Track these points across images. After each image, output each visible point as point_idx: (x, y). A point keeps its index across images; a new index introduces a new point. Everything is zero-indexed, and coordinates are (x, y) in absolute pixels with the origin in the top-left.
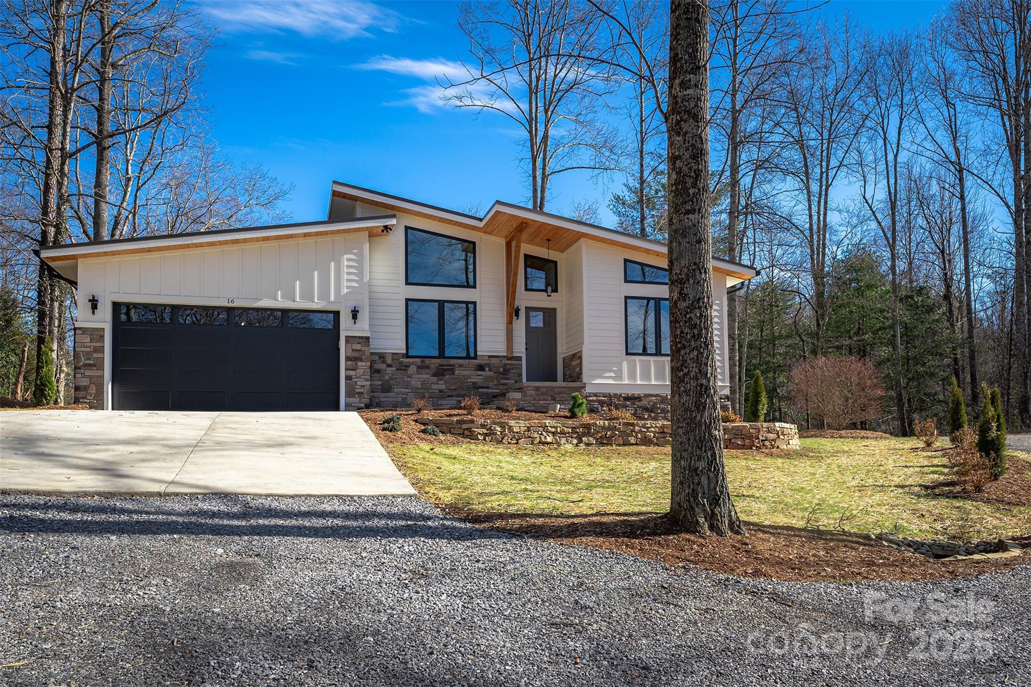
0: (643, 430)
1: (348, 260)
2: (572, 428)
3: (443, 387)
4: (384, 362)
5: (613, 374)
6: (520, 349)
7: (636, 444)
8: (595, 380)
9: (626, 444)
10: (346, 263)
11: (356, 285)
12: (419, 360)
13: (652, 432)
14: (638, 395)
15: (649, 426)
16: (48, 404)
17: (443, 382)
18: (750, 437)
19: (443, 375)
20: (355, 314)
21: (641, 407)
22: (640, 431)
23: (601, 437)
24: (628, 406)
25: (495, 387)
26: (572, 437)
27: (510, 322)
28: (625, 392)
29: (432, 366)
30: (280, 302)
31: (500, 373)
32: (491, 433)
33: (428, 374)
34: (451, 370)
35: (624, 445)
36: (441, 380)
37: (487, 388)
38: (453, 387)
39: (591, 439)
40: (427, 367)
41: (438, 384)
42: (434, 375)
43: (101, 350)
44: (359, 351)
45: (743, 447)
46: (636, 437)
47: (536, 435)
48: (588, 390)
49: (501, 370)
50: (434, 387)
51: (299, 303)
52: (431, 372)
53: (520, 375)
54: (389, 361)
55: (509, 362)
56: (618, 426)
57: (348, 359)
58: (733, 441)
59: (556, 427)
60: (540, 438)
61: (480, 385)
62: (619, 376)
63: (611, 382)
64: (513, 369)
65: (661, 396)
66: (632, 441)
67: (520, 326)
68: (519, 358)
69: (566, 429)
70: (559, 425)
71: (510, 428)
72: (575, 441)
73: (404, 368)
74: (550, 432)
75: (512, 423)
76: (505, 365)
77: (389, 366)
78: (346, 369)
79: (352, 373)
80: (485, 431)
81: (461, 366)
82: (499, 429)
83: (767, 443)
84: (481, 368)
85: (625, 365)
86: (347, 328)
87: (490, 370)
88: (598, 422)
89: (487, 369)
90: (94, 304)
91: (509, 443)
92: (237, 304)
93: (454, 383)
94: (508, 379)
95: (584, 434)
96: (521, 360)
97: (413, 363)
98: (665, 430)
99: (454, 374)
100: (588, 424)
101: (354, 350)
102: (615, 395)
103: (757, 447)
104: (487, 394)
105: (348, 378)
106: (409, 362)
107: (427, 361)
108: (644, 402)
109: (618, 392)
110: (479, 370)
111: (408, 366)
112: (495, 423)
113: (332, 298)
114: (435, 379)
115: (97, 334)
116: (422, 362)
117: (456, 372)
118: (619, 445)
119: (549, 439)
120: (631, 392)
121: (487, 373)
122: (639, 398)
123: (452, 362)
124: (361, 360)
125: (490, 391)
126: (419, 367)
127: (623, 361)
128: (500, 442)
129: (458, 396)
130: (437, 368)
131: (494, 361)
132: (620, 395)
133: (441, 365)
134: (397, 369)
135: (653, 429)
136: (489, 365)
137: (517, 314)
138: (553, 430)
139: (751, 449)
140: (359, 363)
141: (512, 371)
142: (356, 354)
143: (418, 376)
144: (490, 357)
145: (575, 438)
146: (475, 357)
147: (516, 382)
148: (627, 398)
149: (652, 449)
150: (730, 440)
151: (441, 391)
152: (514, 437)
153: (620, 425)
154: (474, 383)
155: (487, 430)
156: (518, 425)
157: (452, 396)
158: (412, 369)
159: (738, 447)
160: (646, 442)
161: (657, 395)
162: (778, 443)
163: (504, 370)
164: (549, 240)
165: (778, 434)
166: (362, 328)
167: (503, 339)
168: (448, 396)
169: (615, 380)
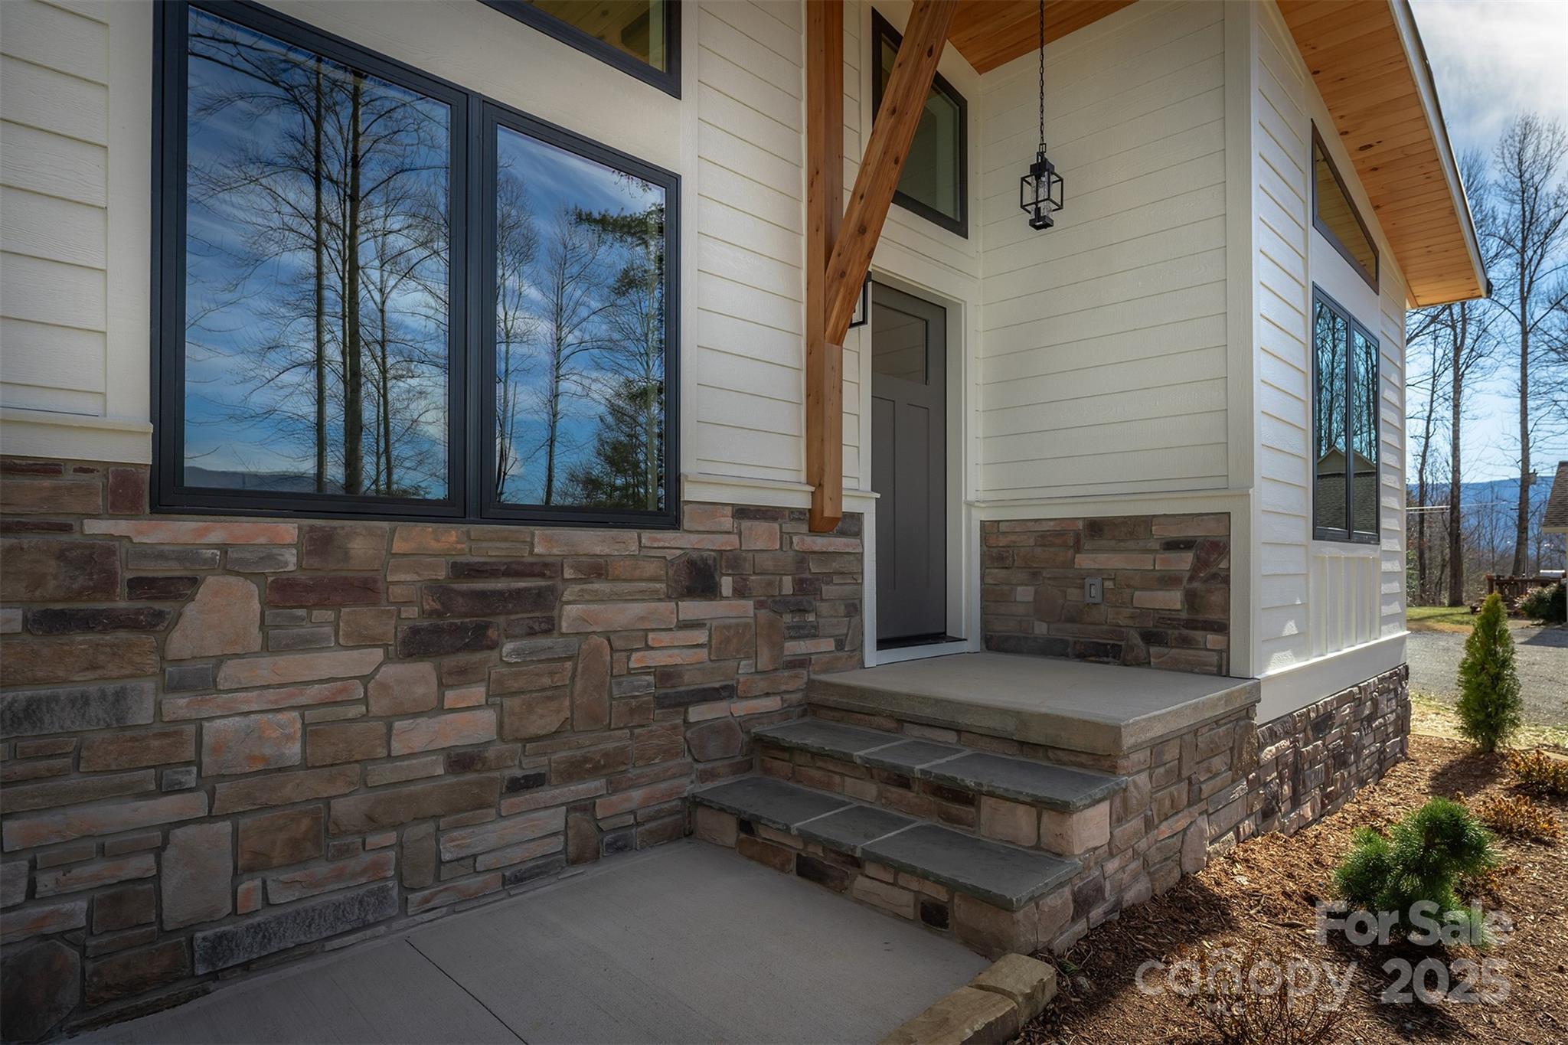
6: (856, 477)
8: (1272, 660)
12: (288, 530)
17: (477, 693)
19: (479, 639)
25: (762, 685)
29: (403, 581)
31: (776, 604)
33: (364, 641)
36: (463, 676)
37: (728, 692)
38: (544, 721)
40: (359, 590)
41: (440, 709)
42: (414, 647)
49: (788, 585)
52: (388, 629)
53: (854, 608)
55: (820, 543)
61: (692, 680)
64: (830, 581)
68: (851, 525)
76: (803, 558)
81: (597, 569)
84: (698, 579)
87: (740, 592)
89: (726, 584)
94: (812, 632)
96: (858, 534)
97: (228, 562)
99: (550, 627)
104: (722, 730)
106: (187, 554)
107: (366, 540)
110: (688, 594)
114: (416, 678)
116: (318, 545)
117: (571, 614)
121: (725, 608)
123: (546, 542)
125: (740, 708)
129: (575, 771)
130: (439, 590)
131: (761, 537)
133: (464, 571)
136: (733, 561)
141: (828, 591)
143: (267, 669)
144: (742, 512)
146: (673, 517)
147: (840, 645)
151: (461, 761)
154: (665, 675)
157: (535, 781)
163: (800, 584)
167: (792, 419)
168: (517, 786)
169: (1298, 654)
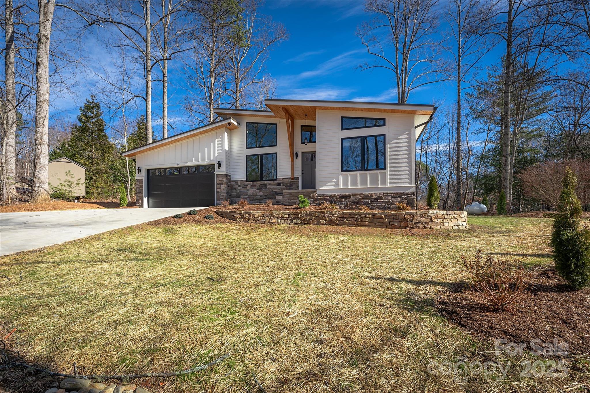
0: (330, 216)
1: (218, 141)
2: (288, 215)
3: (261, 194)
4: (237, 184)
5: (334, 183)
6: (298, 173)
7: (325, 224)
8: (321, 187)
9: (318, 224)
10: (217, 143)
11: (220, 151)
13: (335, 217)
14: (349, 194)
15: (334, 213)
16: (123, 206)
17: (262, 192)
18: (406, 220)
19: (262, 189)
20: (220, 165)
21: (350, 201)
22: (328, 217)
23: (304, 220)
24: (342, 201)
26: (288, 220)
27: (293, 161)
28: (340, 193)
29: (257, 185)
30: (194, 162)
31: (288, 186)
32: (243, 218)
33: (255, 189)
34: (266, 187)
35: (317, 224)
36: (260, 191)
38: (266, 194)
39: (298, 221)
40: (255, 186)
42: (258, 189)
43: (142, 187)
44: (222, 180)
45: (400, 227)
46: (325, 219)
47: (267, 219)
48: (318, 193)
49: (289, 185)
50: (258, 194)
51: (200, 162)
53: (298, 187)
54: (239, 184)
55: (293, 180)
56: (315, 214)
57: (217, 184)
58: (391, 223)
59: (279, 214)
60: (269, 220)
62: (337, 184)
63: (333, 188)
64: (294, 184)
65: (364, 195)
66: (322, 223)
67: (298, 162)
68: (298, 178)
69: (284, 215)
70: (280, 213)
71: (253, 215)
72: (289, 222)
73: (245, 186)
74: (275, 217)
75: (254, 212)
76: (291, 182)
77: (239, 186)
78: (217, 189)
79: (219, 190)
80: (241, 217)
81: (270, 184)
82: (247, 215)
83: (420, 225)
84: (279, 184)
85: (341, 178)
86: (218, 171)
88: (303, 212)
89: (282, 185)
90: (140, 170)
91: (252, 223)
92: (181, 165)
93: (267, 192)
94: (292, 189)
95: (295, 218)
97: (249, 184)
98: (345, 216)
99: (266, 188)
100: (297, 212)
101: (220, 180)
102: (334, 195)
103: (411, 227)
105: (218, 192)
106: (247, 184)
107: (255, 183)
108: (353, 199)
109: (336, 194)
110: (278, 185)
111: (247, 186)
112: (245, 213)
113: (212, 159)
114: (258, 191)
115: (141, 181)
116: (253, 183)
117: (268, 187)
118: (314, 224)
119: (274, 221)
120: (344, 193)
121: (282, 186)
122: (349, 196)
123: (266, 182)
124: (223, 185)
126: (251, 186)
127: (339, 175)
128: (247, 222)
130: (259, 186)
131: (285, 181)
132: (338, 195)
133: (261, 184)
134: (243, 187)
135: (336, 215)
136: (283, 183)
137: (297, 156)
138: (277, 216)
139: (406, 228)
140: (222, 186)
142: (220, 182)
143: (251, 190)
144: (283, 179)
145: (290, 220)
146: (276, 179)
148: (342, 197)
149: (334, 227)
150: (389, 222)
151: (261, 196)
152: (255, 220)
153: (316, 213)
154: (276, 192)
155: (242, 216)
156: (258, 214)
158: (249, 187)
159: (395, 227)
160: (331, 223)
161: (361, 194)
162: (430, 225)
163: (290, 185)
164: (306, 115)
165: (431, 219)
166: (223, 170)
167: (290, 170)
168: (264, 198)
169: (335, 187)
